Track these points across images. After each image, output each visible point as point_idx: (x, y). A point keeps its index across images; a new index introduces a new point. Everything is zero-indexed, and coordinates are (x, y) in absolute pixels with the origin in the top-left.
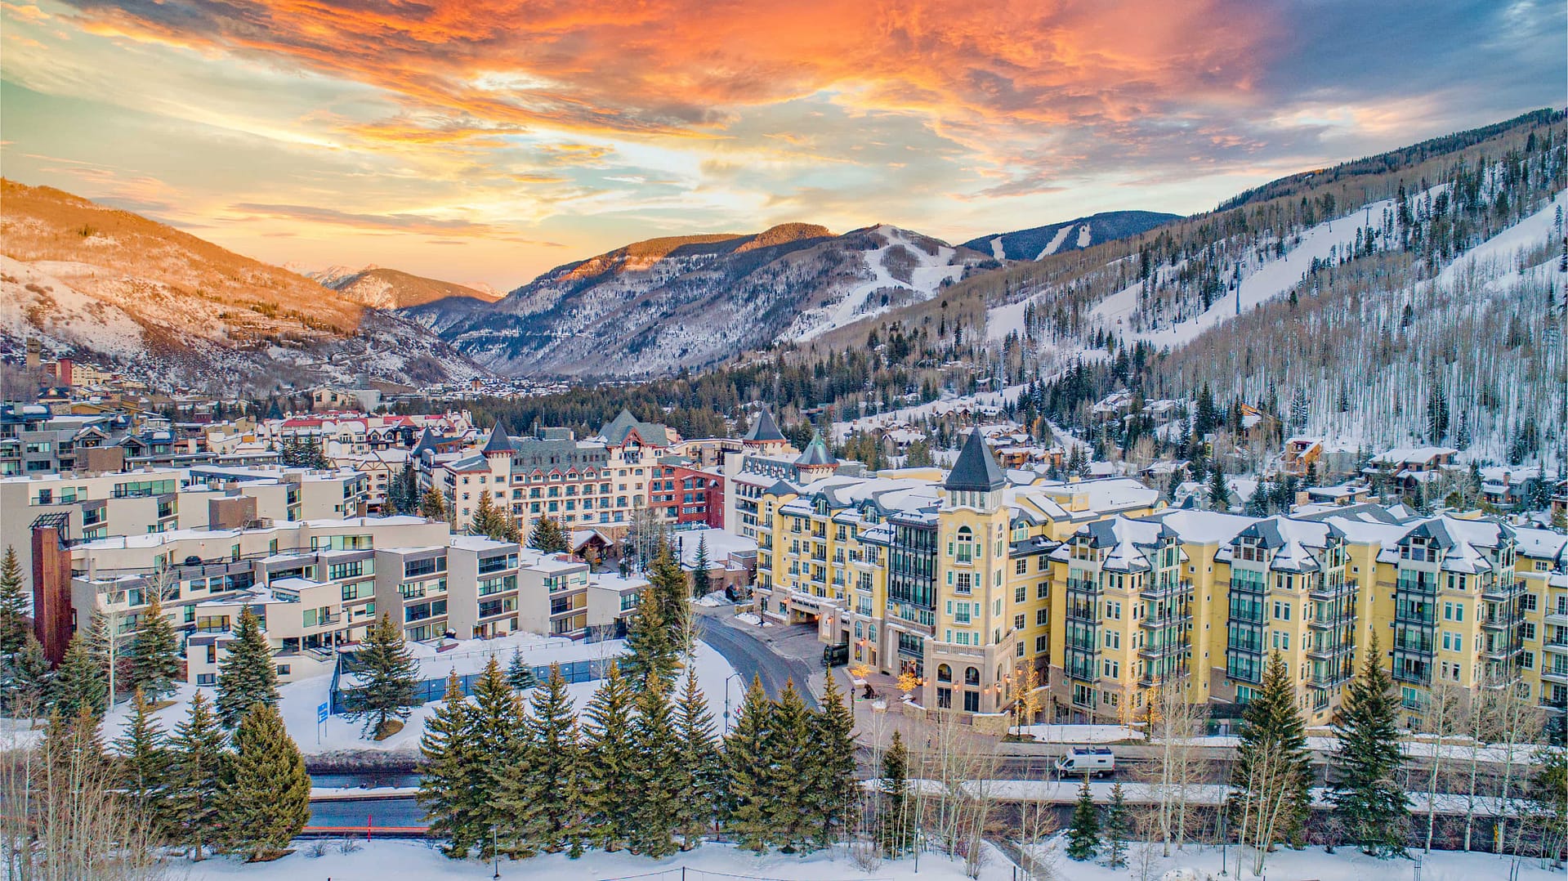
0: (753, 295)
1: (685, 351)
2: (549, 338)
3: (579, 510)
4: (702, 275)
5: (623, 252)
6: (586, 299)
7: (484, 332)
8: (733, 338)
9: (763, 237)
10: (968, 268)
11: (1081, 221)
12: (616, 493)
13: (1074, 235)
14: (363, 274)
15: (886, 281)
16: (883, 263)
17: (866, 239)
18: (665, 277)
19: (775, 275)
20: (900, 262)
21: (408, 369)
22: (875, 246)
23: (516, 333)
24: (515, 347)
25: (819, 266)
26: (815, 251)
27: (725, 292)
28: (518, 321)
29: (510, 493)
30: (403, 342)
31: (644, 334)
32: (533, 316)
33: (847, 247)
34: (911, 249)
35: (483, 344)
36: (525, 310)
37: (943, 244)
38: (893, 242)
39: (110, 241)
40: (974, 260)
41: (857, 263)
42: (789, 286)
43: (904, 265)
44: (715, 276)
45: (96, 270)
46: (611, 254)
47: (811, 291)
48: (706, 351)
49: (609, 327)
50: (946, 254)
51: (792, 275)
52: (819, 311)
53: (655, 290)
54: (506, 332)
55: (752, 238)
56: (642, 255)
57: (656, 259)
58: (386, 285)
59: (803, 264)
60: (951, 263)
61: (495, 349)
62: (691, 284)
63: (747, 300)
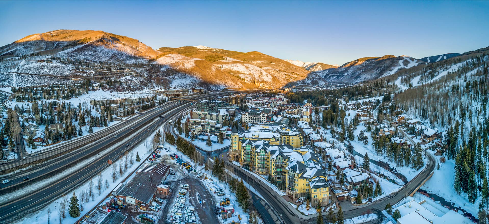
0: (378, 69)
1: (365, 79)
2: (344, 75)
3: (255, 121)
4: (371, 64)
5: (358, 60)
6: (350, 69)
7: (333, 74)
8: (373, 76)
9: (382, 57)
10: (419, 64)
11: (445, 55)
12: (261, 119)
13: (443, 57)
14: (317, 64)
15: (402, 66)
16: (402, 63)
17: (400, 58)
18: (365, 64)
19: (382, 65)
20: (406, 63)
21: (312, 83)
22: (402, 60)
23: (338, 74)
24: (338, 77)
25: (390, 63)
26: (390, 60)
27: (373, 68)
28: (339, 72)
29: (248, 117)
30: (313, 78)
31: (358, 75)
32: (341, 71)
33: (396, 60)
34: (408, 60)
35: (333, 76)
36: (340, 70)
37: (415, 59)
38: (405, 59)
39: (274, 63)
40: (420, 62)
41: (397, 63)
42: (385, 67)
43: (407, 63)
44: (373, 64)
45: (270, 68)
46: (355, 61)
47: (388, 68)
48: (369, 79)
49: (354, 73)
50: (415, 61)
51: (385, 65)
52: (389, 72)
53: (362, 67)
54: (337, 74)
55: (380, 58)
56: (361, 61)
57: (363, 61)
58: (320, 66)
59: (388, 63)
60: (416, 63)
61: (335, 77)
62: (369, 66)
63: (377, 70)
